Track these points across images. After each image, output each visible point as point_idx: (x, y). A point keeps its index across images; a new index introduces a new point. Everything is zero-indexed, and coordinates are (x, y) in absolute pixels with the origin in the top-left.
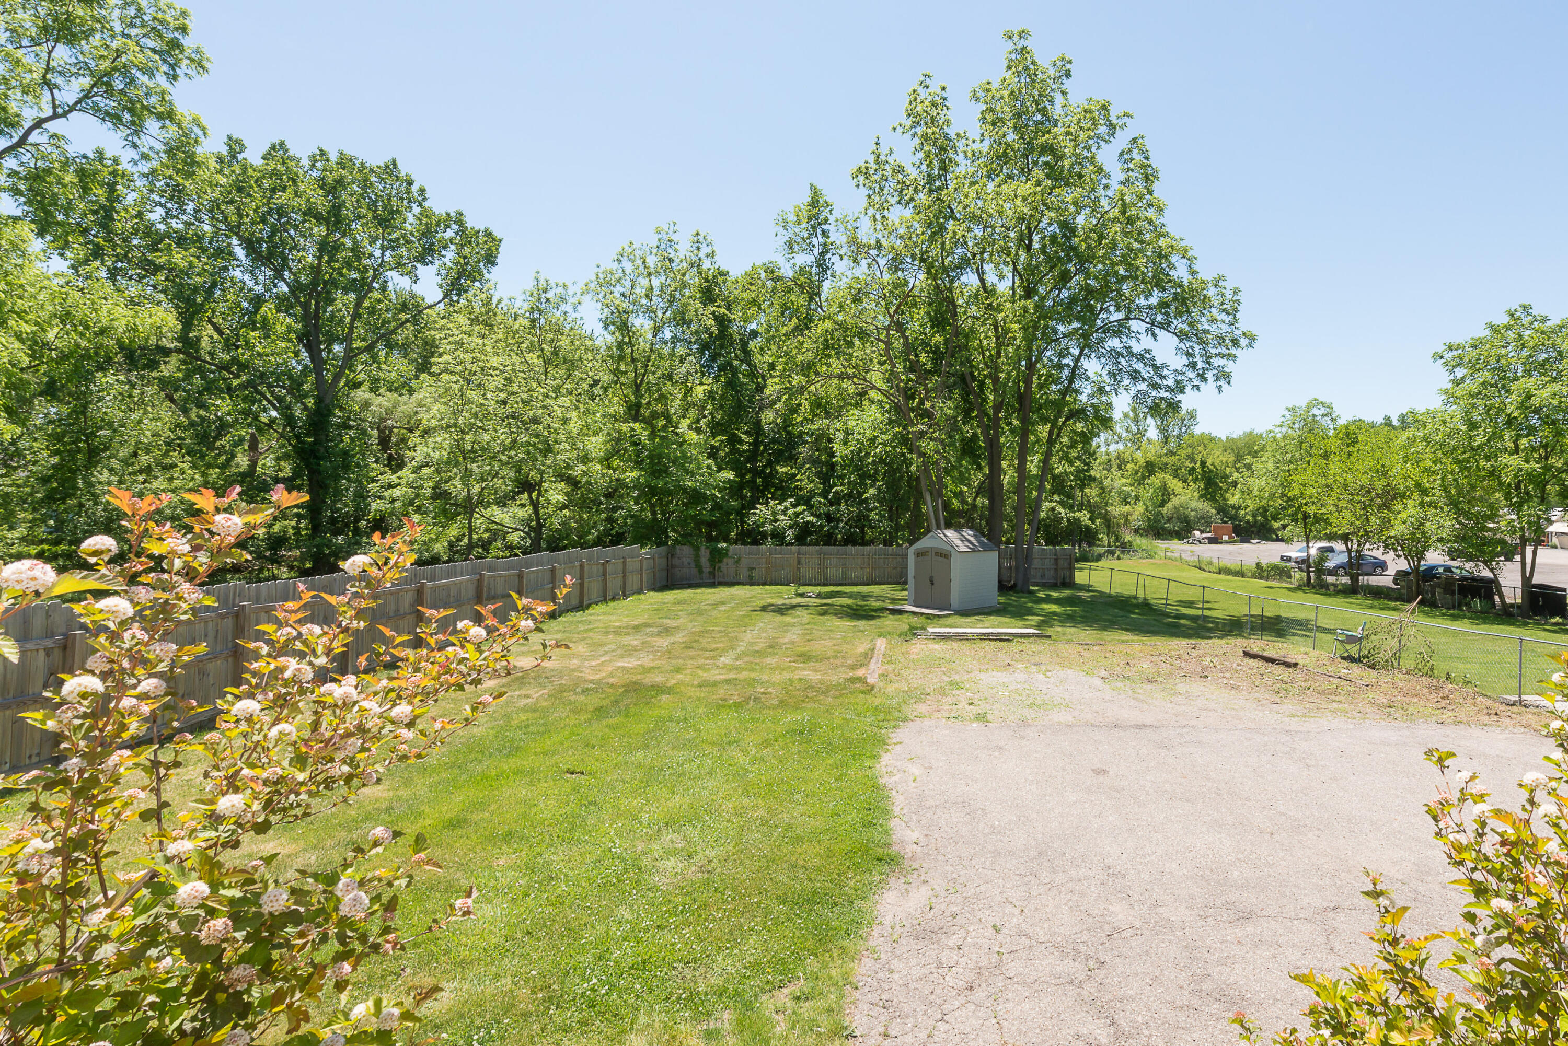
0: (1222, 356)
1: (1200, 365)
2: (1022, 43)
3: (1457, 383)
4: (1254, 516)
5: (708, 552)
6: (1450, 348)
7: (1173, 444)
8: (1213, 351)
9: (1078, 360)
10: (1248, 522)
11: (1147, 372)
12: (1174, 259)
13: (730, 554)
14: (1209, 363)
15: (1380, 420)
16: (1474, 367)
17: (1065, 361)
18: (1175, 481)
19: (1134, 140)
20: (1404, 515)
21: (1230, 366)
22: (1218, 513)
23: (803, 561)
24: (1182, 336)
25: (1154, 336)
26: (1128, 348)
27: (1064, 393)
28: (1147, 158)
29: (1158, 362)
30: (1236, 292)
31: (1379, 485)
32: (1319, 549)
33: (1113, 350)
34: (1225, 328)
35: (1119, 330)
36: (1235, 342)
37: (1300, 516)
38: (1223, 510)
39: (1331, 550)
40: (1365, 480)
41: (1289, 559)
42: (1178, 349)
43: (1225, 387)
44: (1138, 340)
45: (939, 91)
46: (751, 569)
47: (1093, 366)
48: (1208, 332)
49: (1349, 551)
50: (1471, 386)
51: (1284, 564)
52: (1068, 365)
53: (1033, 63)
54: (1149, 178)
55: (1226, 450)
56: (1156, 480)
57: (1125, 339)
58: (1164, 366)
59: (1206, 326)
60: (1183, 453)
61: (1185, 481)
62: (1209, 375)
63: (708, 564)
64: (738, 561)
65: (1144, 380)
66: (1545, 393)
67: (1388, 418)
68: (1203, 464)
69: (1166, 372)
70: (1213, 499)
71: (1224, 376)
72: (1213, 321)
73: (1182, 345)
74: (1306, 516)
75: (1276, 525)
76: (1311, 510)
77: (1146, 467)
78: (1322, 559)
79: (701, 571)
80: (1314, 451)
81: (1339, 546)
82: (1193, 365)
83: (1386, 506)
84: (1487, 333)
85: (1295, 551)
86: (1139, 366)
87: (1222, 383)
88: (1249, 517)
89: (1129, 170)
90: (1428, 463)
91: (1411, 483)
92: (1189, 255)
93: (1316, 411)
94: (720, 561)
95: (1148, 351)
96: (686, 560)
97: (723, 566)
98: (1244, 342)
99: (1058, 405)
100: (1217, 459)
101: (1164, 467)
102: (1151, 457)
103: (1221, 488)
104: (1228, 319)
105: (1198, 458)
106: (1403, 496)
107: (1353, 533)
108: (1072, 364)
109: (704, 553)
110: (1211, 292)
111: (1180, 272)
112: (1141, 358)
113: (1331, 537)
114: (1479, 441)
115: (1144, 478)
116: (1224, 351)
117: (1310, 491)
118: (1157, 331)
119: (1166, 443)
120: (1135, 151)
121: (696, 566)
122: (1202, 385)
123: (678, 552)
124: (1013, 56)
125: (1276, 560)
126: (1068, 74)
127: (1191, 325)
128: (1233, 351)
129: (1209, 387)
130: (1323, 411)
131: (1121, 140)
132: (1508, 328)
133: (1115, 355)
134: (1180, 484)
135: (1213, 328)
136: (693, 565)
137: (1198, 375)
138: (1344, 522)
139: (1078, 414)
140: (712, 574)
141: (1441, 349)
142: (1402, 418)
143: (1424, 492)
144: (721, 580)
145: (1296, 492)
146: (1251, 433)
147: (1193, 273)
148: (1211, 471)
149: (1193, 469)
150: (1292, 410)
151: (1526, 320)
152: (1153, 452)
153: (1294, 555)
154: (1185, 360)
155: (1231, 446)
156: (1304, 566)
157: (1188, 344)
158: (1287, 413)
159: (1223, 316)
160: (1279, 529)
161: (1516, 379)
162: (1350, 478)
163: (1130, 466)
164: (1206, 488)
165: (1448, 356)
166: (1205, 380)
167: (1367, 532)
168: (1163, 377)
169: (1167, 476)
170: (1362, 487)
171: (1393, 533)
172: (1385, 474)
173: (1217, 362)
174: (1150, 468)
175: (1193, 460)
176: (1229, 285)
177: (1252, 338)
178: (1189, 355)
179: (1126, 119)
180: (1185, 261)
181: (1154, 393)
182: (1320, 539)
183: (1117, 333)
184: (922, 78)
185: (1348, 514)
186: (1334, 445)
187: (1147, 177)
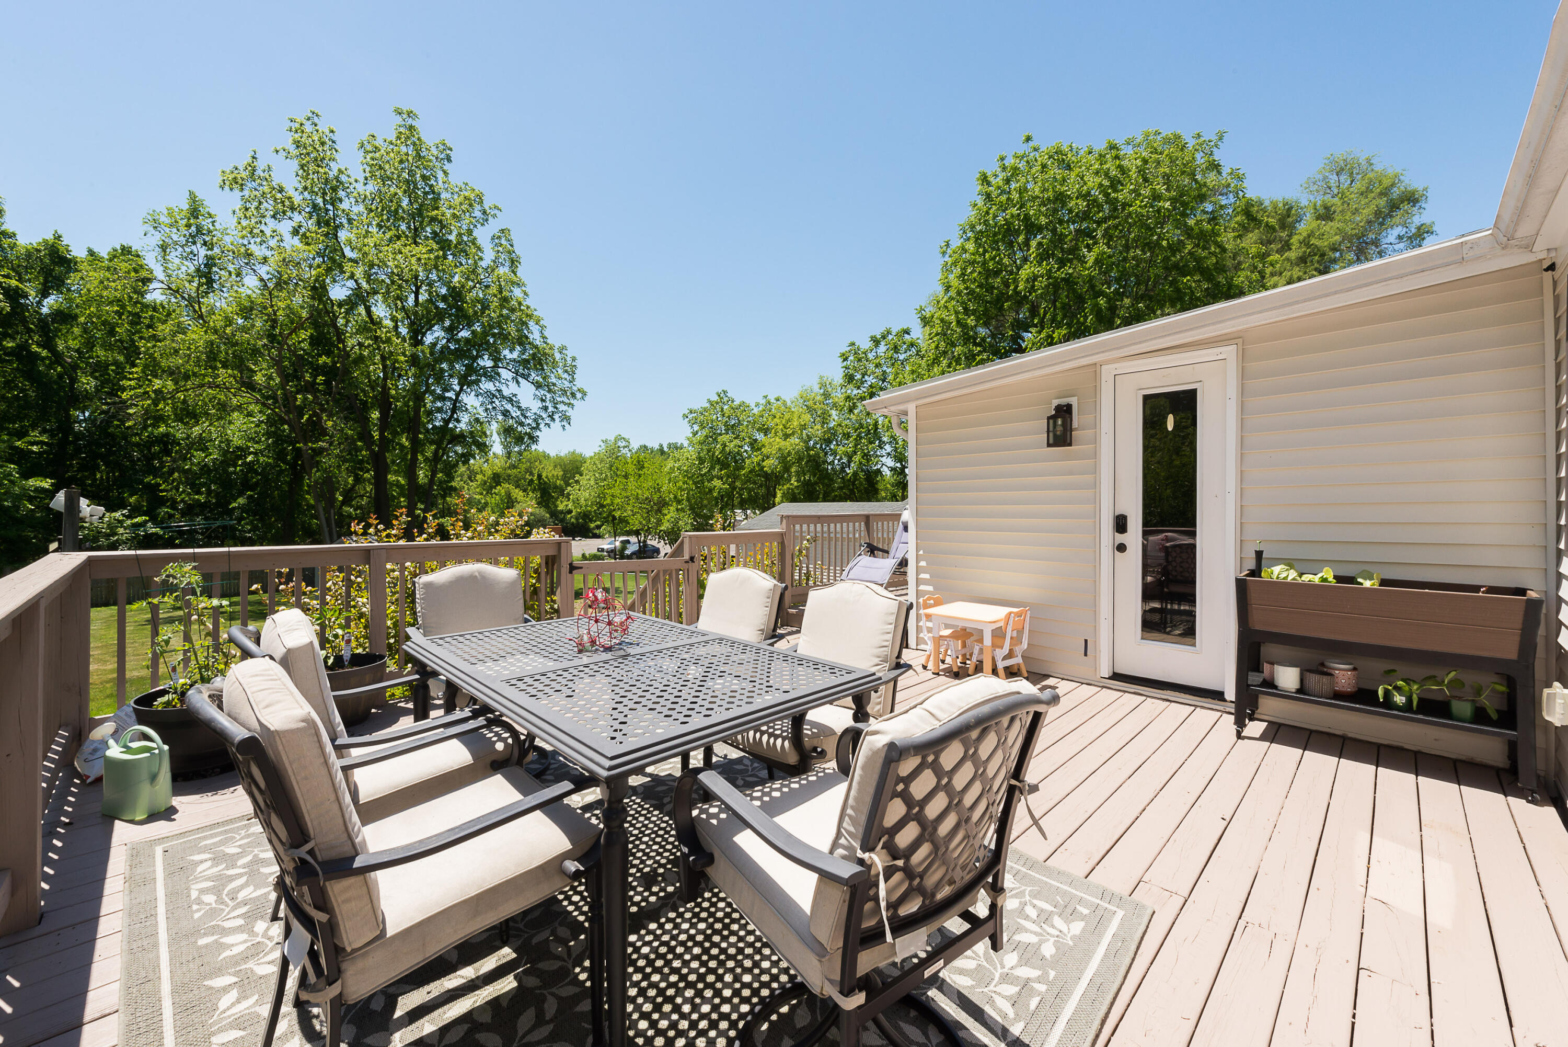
0: (565, 404)
1: (551, 409)
2: (410, 121)
3: (695, 434)
4: (577, 519)
6: (691, 412)
7: (514, 459)
8: (559, 399)
9: (458, 395)
10: (573, 523)
11: (515, 413)
12: (531, 324)
14: (556, 408)
15: (657, 447)
16: (702, 427)
17: (447, 395)
18: (517, 491)
19: (502, 231)
20: (668, 517)
21: (570, 412)
22: (551, 517)
24: (538, 386)
25: (518, 382)
26: (499, 391)
27: (447, 422)
28: (512, 246)
29: (523, 405)
30: (574, 359)
31: (656, 497)
32: (622, 542)
33: (489, 391)
34: (567, 384)
35: (493, 375)
36: (573, 395)
37: (610, 518)
38: (554, 514)
39: (628, 542)
40: (647, 494)
41: (603, 550)
42: (535, 395)
43: (567, 426)
44: (507, 385)
45: (327, 132)
47: (470, 400)
48: (554, 385)
49: (639, 542)
50: (699, 437)
51: (600, 553)
52: (450, 398)
53: (419, 139)
54: (514, 263)
55: (555, 466)
56: (500, 490)
57: (497, 384)
58: (528, 409)
59: (554, 380)
60: (523, 467)
61: (524, 491)
62: (556, 417)
65: (512, 418)
66: (732, 445)
67: (661, 446)
68: (540, 476)
69: (529, 414)
70: (547, 507)
71: (566, 418)
72: (560, 378)
73: (537, 393)
74: (614, 518)
75: (592, 525)
76: (617, 514)
77: (493, 478)
78: (624, 548)
80: (619, 473)
81: (633, 539)
82: (546, 408)
83: (659, 511)
84: (708, 405)
85: (606, 544)
86: (509, 407)
87: (565, 423)
88: (573, 520)
89: (498, 251)
90: (681, 483)
91: (672, 496)
92: (542, 322)
93: (620, 444)
95: (515, 395)
98: (579, 395)
99: (444, 431)
100: (551, 473)
101: (508, 479)
102: (497, 469)
103: (553, 497)
104: (568, 378)
105: (536, 472)
106: (668, 505)
107: (642, 529)
108: (454, 397)
110: (558, 356)
111: (535, 336)
112: (510, 400)
113: (629, 533)
114: (704, 471)
115: (491, 488)
116: (567, 401)
117: (617, 501)
118: (520, 379)
119: (509, 458)
120: (503, 239)
122: (552, 424)
124: (402, 130)
125: (595, 551)
126: (449, 159)
127: (544, 378)
128: (572, 401)
129: (557, 425)
130: (624, 444)
131: (493, 227)
132: (717, 403)
133: (491, 396)
134: (521, 493)
135: (558, 383)
137: (549, 416)
138: (637, 522)
139: (459, 438)
141: (687, 412)
142: (670, 445)
143: (679, 502)
145: (608, 501)
146: (574, 453)
147: (544, 337)
148: (545, 483)
149: (532, 480)
150: (605, 441)
151: (726, 399)
152: (499, 465)
153: (606, 547)
154: (540, 404)
155: (559, 463)
156: (612, 555)
157: (542, 392)
158: (602, 444)
159: (566, 376)
160: (594, 529)
161: (721, 434)
162: (640, 492)
163: (479, 477)
164: (542, 497)
165: (690, 416)
166: (553, 420)
167: (649, 528)
168: (526, 417)
169: (511, 487)
170: (647, 499)
171: (662, 528)
172: (659, 490)
173: (562, 407)
174: (497, 479)
175: (532, 474)
176: (569, 353)
177: (584, 394)
178: (543, 400)
179: (496, 211)
180: (538, 327)
181: (519, 429)
182: (623, 535)
183: (491, 378)
184: (310, 115)
185: (639, 516)
186: (631, 468)
187: (512, 262)
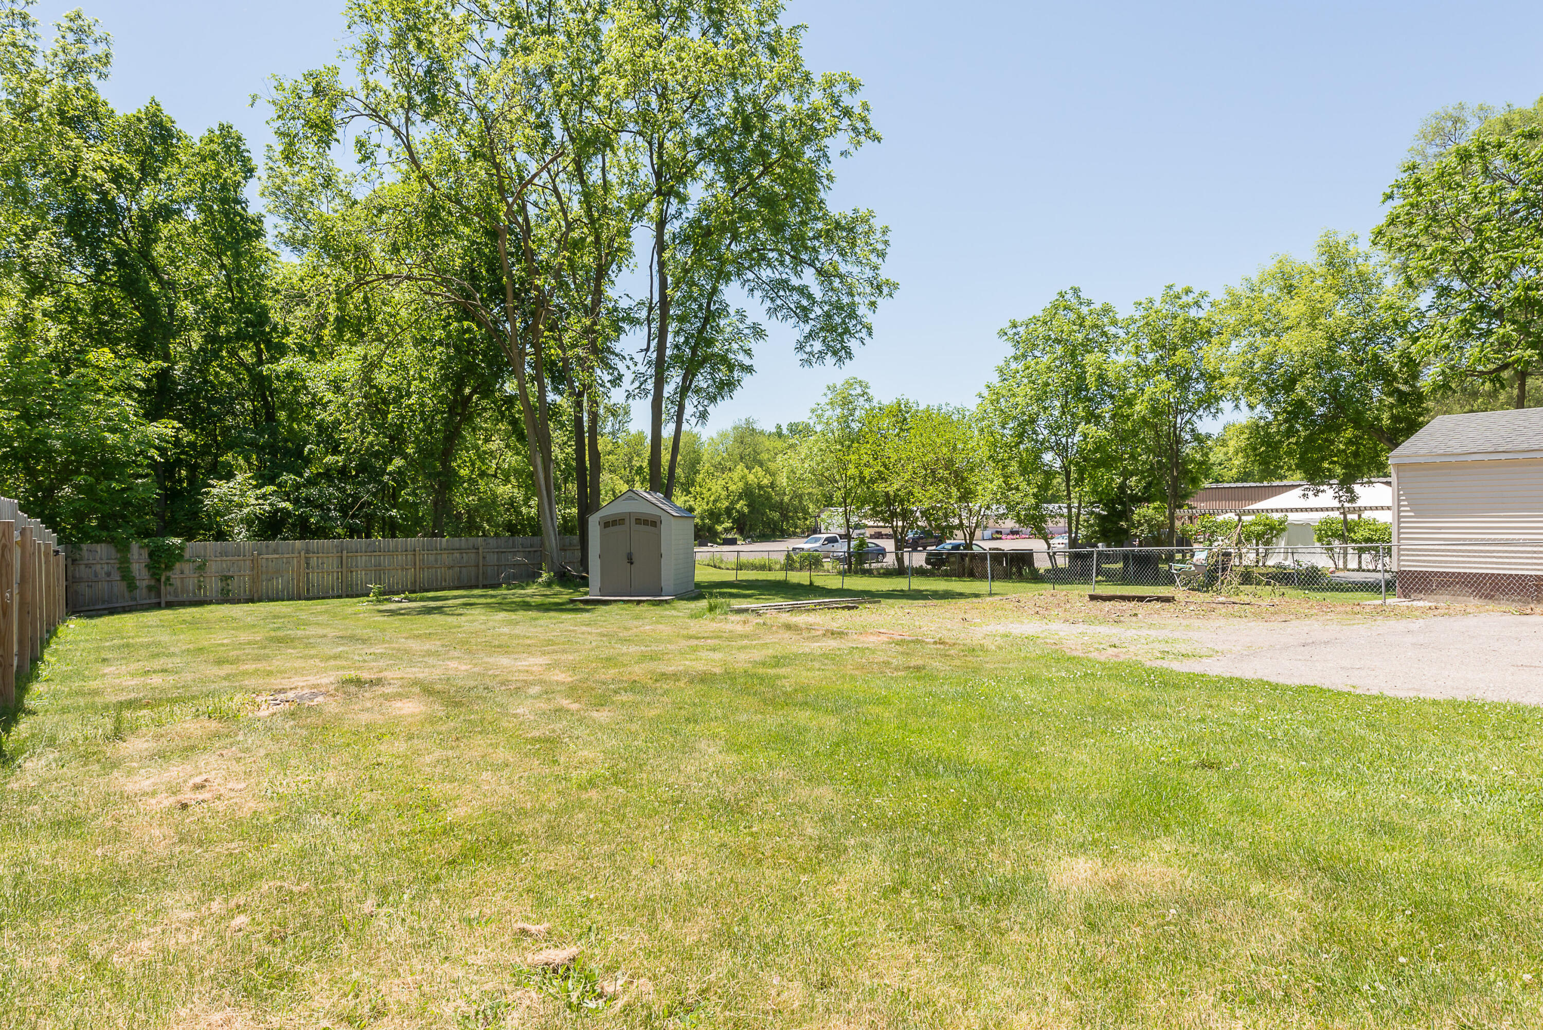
5: (145, 553)
13: (187, 555)
23: (314, 561)
46: (226, 578)
63: (145, 574)
64: (201, 568)
79: (132, 586)
94: (169, 567)
96: (101, 569)
97: (175, 575)
98: (885, 290)
109: (138, 554)
121: (123, 578)
123: (85, 553)
136: (116, 576)
140: (155, 589)
144: (170, 598)
